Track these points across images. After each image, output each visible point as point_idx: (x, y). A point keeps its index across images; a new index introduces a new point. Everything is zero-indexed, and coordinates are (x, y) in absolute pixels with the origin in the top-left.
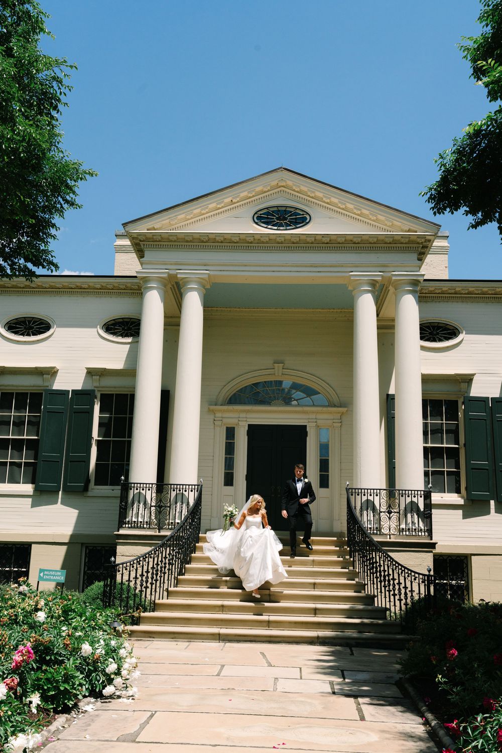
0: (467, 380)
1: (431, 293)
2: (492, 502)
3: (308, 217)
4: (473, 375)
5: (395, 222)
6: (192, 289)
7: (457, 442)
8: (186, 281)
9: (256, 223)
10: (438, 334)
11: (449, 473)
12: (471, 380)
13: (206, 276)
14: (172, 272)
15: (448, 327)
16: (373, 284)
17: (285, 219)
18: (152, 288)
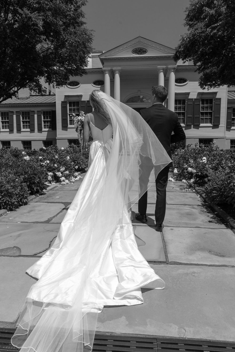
0: (188, 94)
1: (180, 69)
2: (192, 126)
3: (147, 51)
4: (190, 92)
5: (165, 50)
6: (117, 73)
7: (184, 111)
8: (115, 71)
9: (133, 53)
10: (181, 81)
11: (182, 119)
12: (189, 94)
13: (120, 69)
14: (111, 68)
15: (184, 79)
16: (163, 69)
17: (140, 52)
18: (107, 73)
